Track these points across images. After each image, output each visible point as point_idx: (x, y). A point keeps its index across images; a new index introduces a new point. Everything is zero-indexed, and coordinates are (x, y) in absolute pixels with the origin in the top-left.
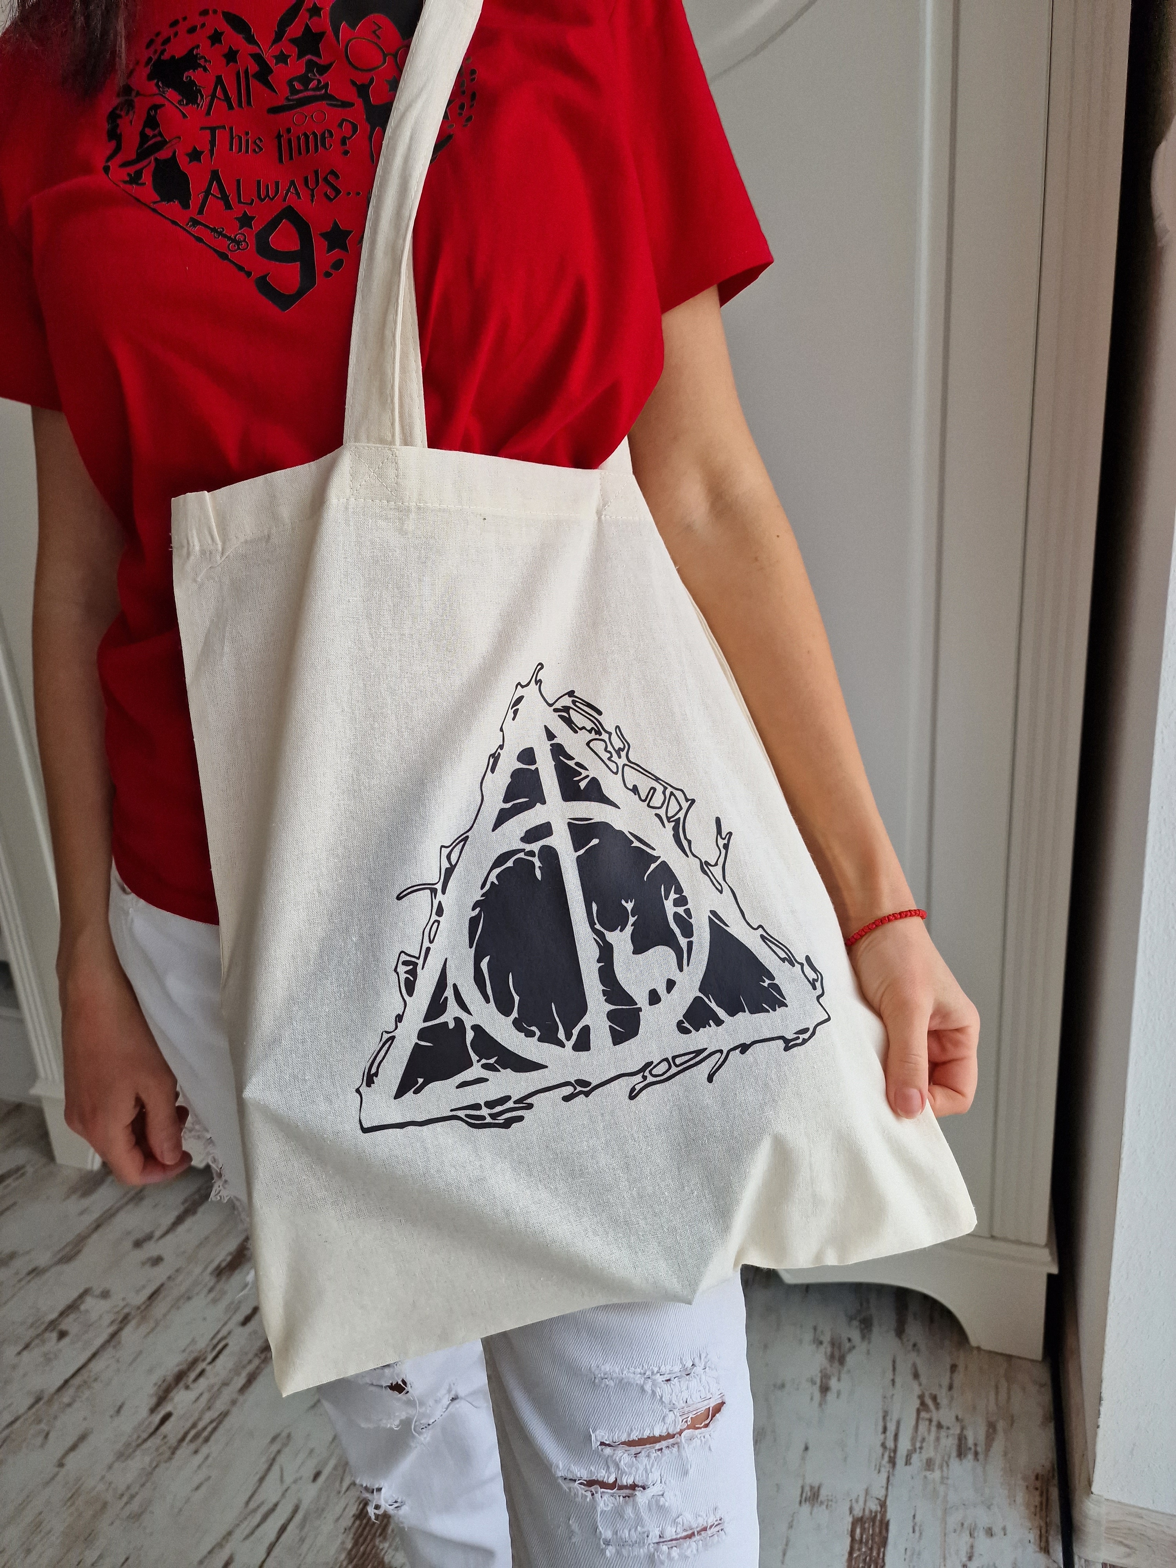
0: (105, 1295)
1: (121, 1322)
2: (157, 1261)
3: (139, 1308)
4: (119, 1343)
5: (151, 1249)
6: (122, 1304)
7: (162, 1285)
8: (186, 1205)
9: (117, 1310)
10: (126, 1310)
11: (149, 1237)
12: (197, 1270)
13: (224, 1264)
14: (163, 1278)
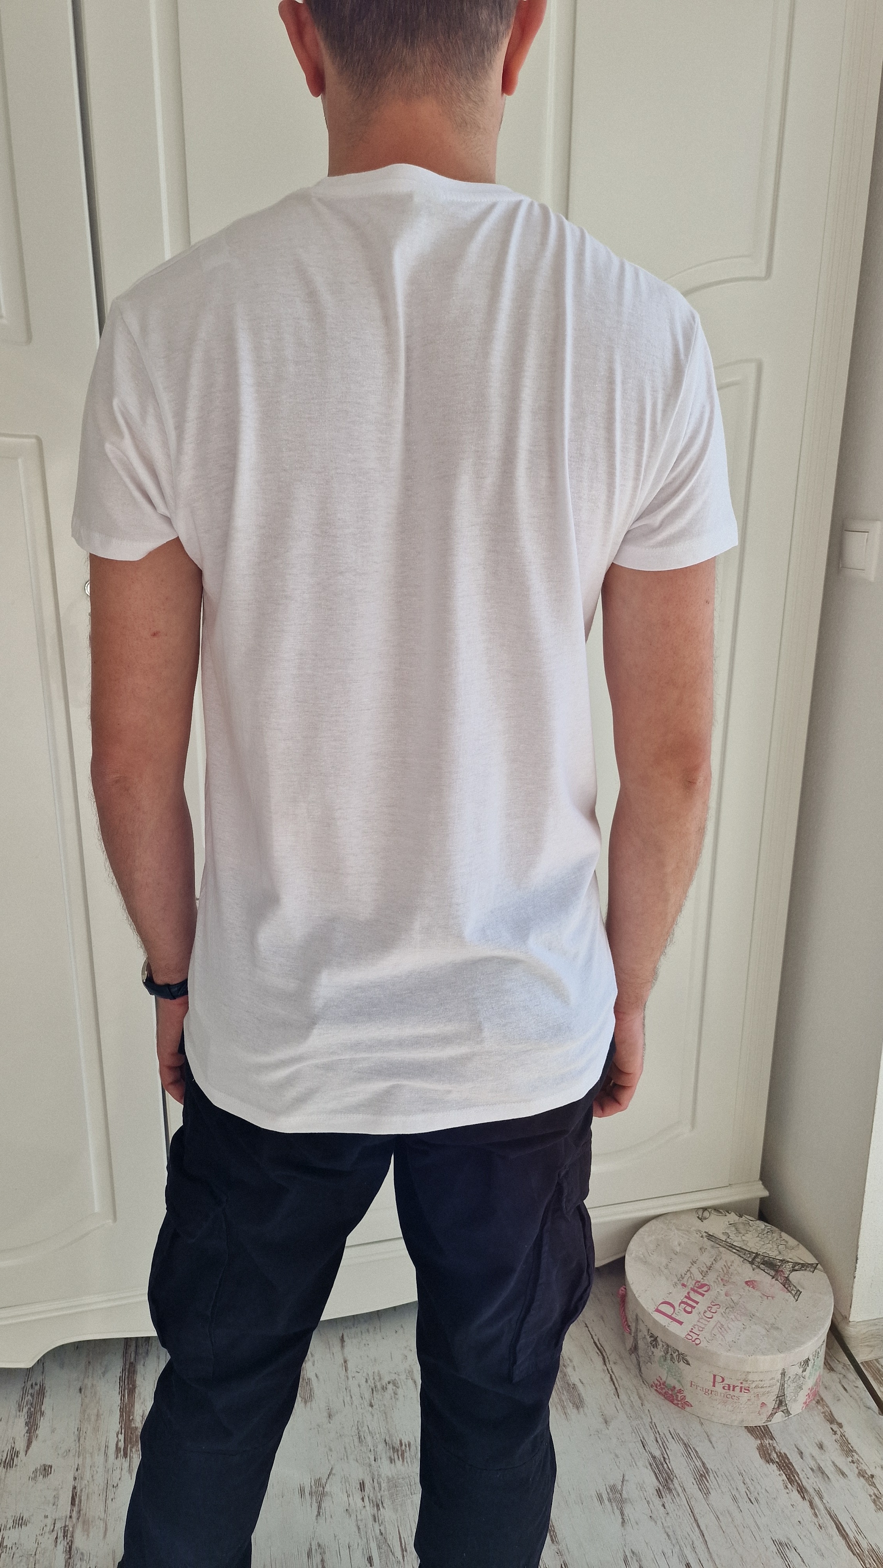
0: (20, 1522)
1: (65, 1536)
2: (46, 1470)
3: (71, 1517)
4: (82, 1554)
5: (28, 1463)
6: (49, 1521)
7: (75, 1488)
8: (25, 1410)
9: (47, 1529)
10: (58, 1525)
11: (14, 1454)
12: (99, 1459)
13: (121, 1444)
14: (72, 1483)
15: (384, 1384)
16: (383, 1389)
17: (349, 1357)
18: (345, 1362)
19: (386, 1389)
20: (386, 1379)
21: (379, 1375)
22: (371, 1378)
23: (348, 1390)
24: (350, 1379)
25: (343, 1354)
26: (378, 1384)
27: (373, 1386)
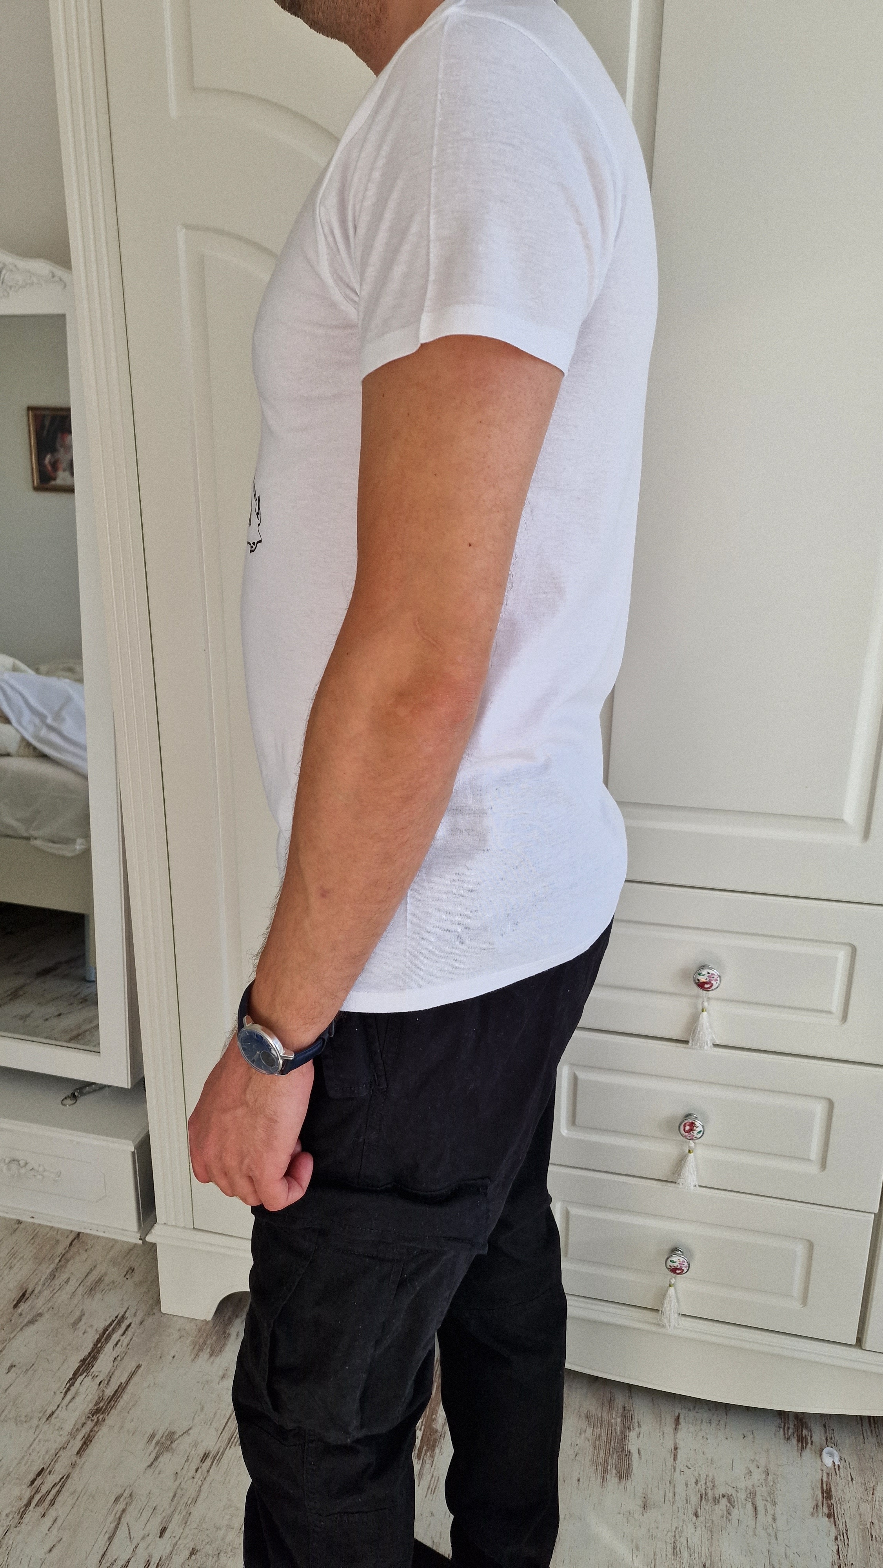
15: (717, 1496)
16: (715, 1501)
17: (681, 1445)
18: (676, 1449)
19: (719, 1502)
20: (721, 1490)
21: (713, 1482)
22: (703, 1482)
23: (672, 1485)
24: (678, 1470)
25: (675, 1438)
26: (710, 1493)
27: (704, 1492)
